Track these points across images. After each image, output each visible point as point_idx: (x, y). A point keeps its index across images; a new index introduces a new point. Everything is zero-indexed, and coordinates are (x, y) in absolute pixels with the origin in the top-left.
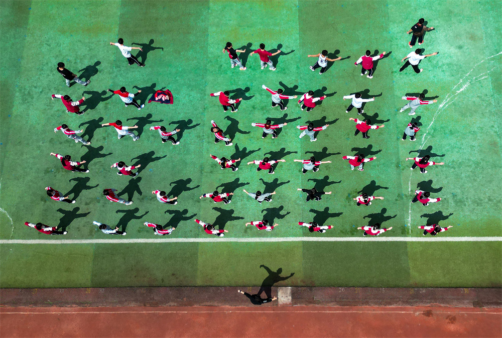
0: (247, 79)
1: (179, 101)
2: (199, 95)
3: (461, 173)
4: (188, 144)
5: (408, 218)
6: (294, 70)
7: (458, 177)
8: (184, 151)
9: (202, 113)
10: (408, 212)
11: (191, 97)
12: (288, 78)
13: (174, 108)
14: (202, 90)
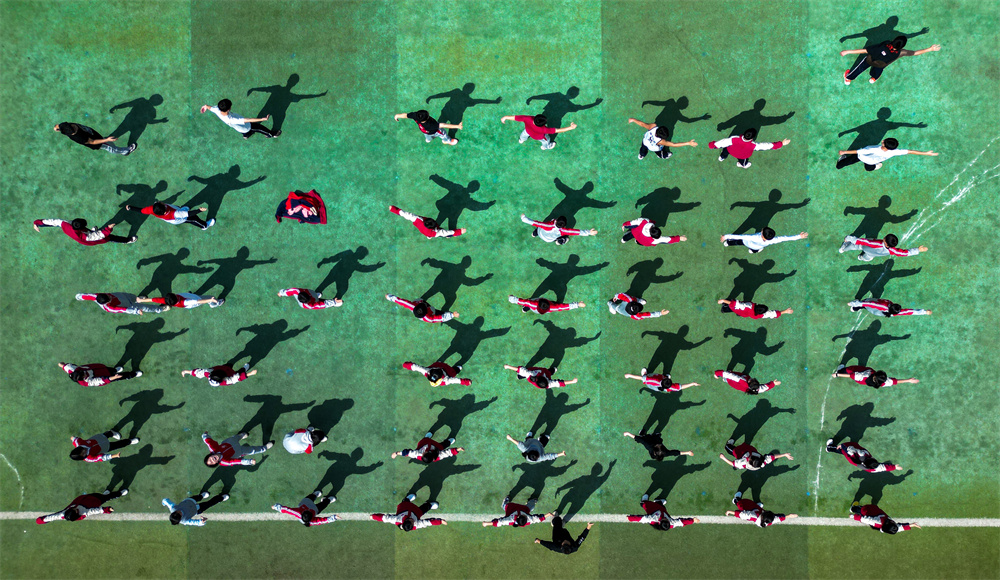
0: (486, 167)
1: (340, 217)
2: (381, 204)
3: (932, 388)
4: (364, 315)
5: (815, 479)
6: (590, 145)
7: (924, 394)
8: (356, 331)
9: (391, 246)
10: (814, 468)
11: (364, 208)
12: (575, 164)
13: (328, 233)
14: (388, 193)
